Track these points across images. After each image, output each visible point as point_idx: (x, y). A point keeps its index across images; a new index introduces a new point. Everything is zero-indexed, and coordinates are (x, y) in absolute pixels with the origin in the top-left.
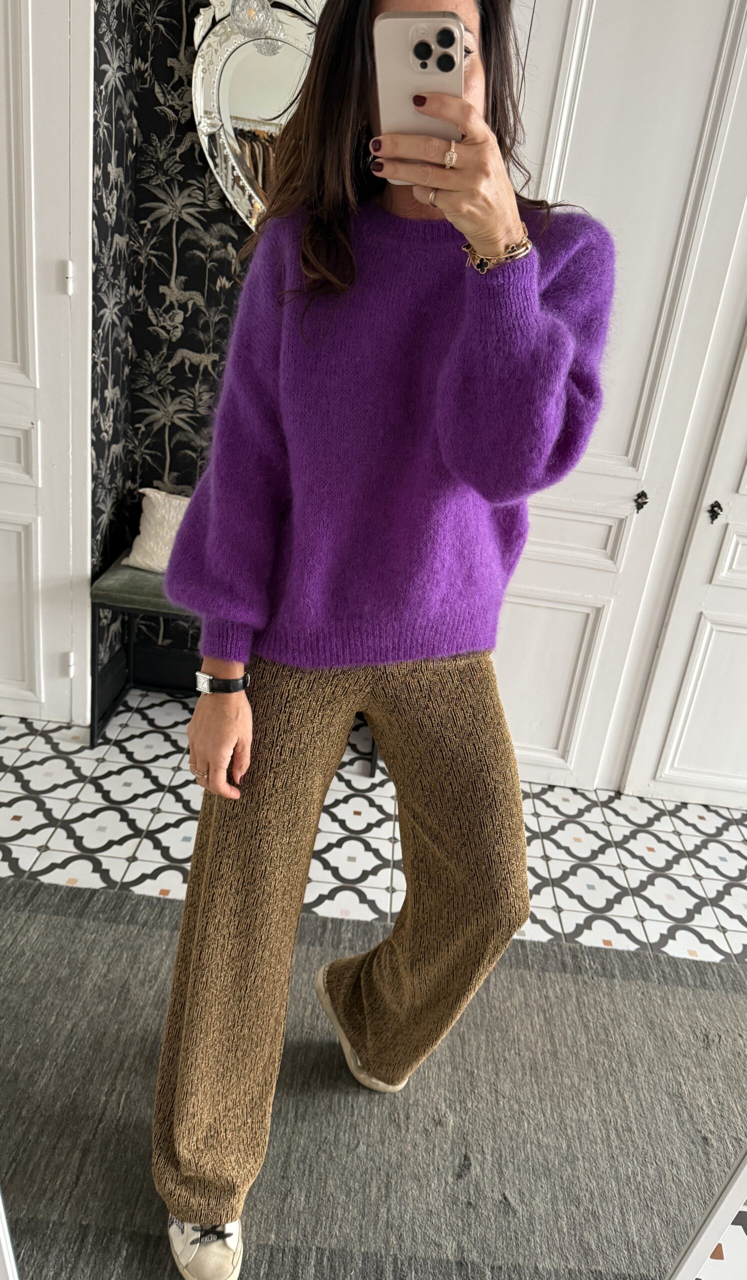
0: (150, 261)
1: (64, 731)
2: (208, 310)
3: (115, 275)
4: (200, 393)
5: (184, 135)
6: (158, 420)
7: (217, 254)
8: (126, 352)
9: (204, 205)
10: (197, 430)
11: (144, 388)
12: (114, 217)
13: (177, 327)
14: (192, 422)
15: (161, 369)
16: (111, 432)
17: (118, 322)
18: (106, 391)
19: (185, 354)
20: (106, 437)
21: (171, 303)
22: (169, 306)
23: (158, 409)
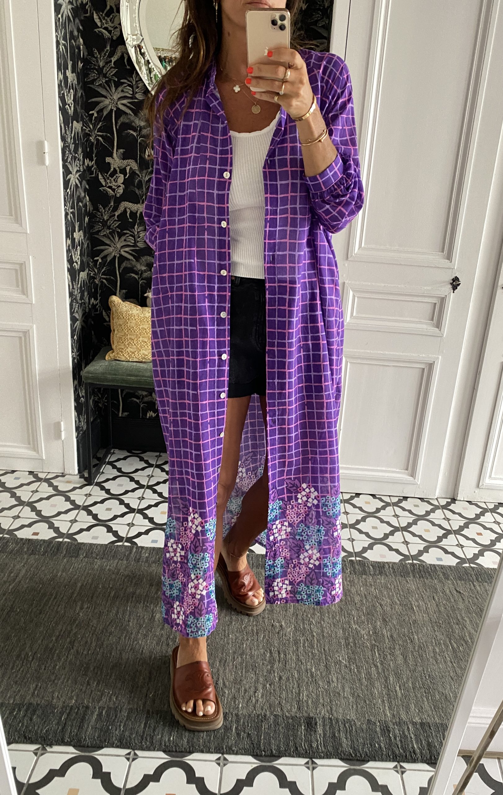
0: (98, 140)
1: (59, 479)
2: (140, 172)
3: (76, 151)
4: (138, 232)
5: (116, 48)
6: (111, 253)
7: (144, 132)
8: (85, 206)
9: (133, 97)
10: (137, 259)
11: (100, 231)
12: (72, 109)
13: (120, 186)
14: (134, 253)
15: (110, 217)
16: (79, 263)
17: (79, 185)
18: (75, 233)
19: (125, 205)
20: (77, 267)
21: (114, 168)
22: (113, 171)
23: (110, 246)
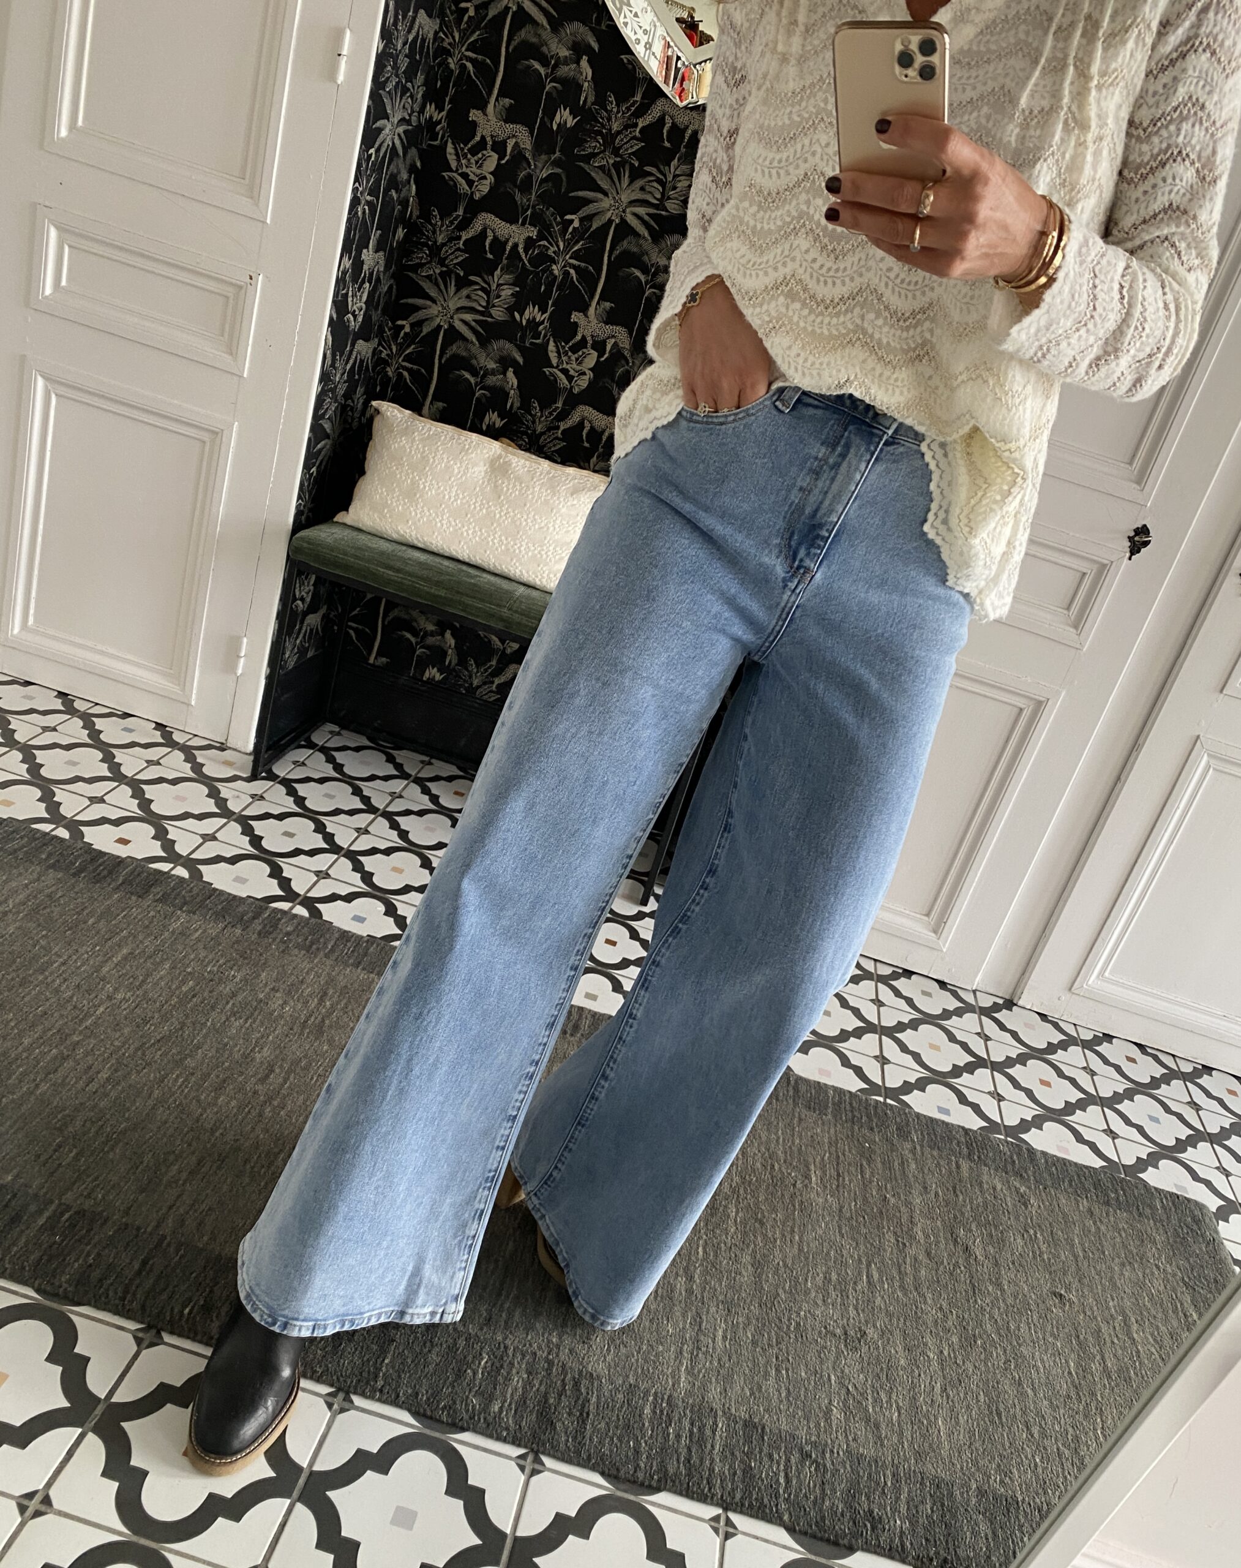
0: (463, 67)
1: (213, 753)
2: (535, 161)
3: (410, 74)
4: (499, 286)
6: (431, 319)
7: (563, 71)
8: (404, 202)
10: (484, 342)
11: (422, 265)
13: (485, 178)
14: (479, 329)
15: (451, 240)
16: (360, 319)
17: (400, 152)
18: (365, 252)
19: (488, 221)
20: (353, 324)
21: (483, 137)
22: (478, 143)
23: (434, 301)
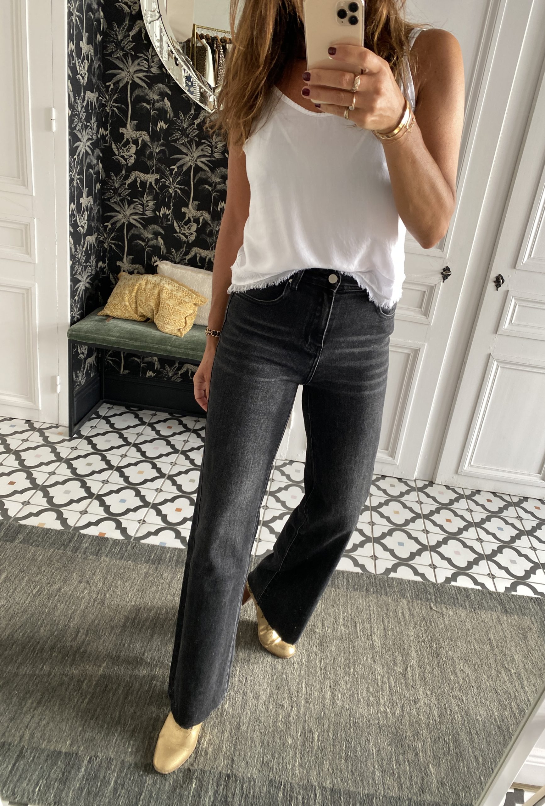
0: (113, 110)
1: (53, 430)
2: (151, 144)
3: (88, 119)
4: (147, 201)
5: (134, 23)
6: (119, 220)
7: (157, 105)
8: (98, 173)
9: (148, 71)
10: (145, 227)
11: (110, 198)
12: (86, 79)
13: (131, 156)
14: (142, 221)
15: (122, 185)
16: (86, 227)
17: (90, 152)
18: (81, 199)
19: (136, 174)
20: (82, 231)
21: (127, 139)
22: (126, 141)
23: (120, 213)
